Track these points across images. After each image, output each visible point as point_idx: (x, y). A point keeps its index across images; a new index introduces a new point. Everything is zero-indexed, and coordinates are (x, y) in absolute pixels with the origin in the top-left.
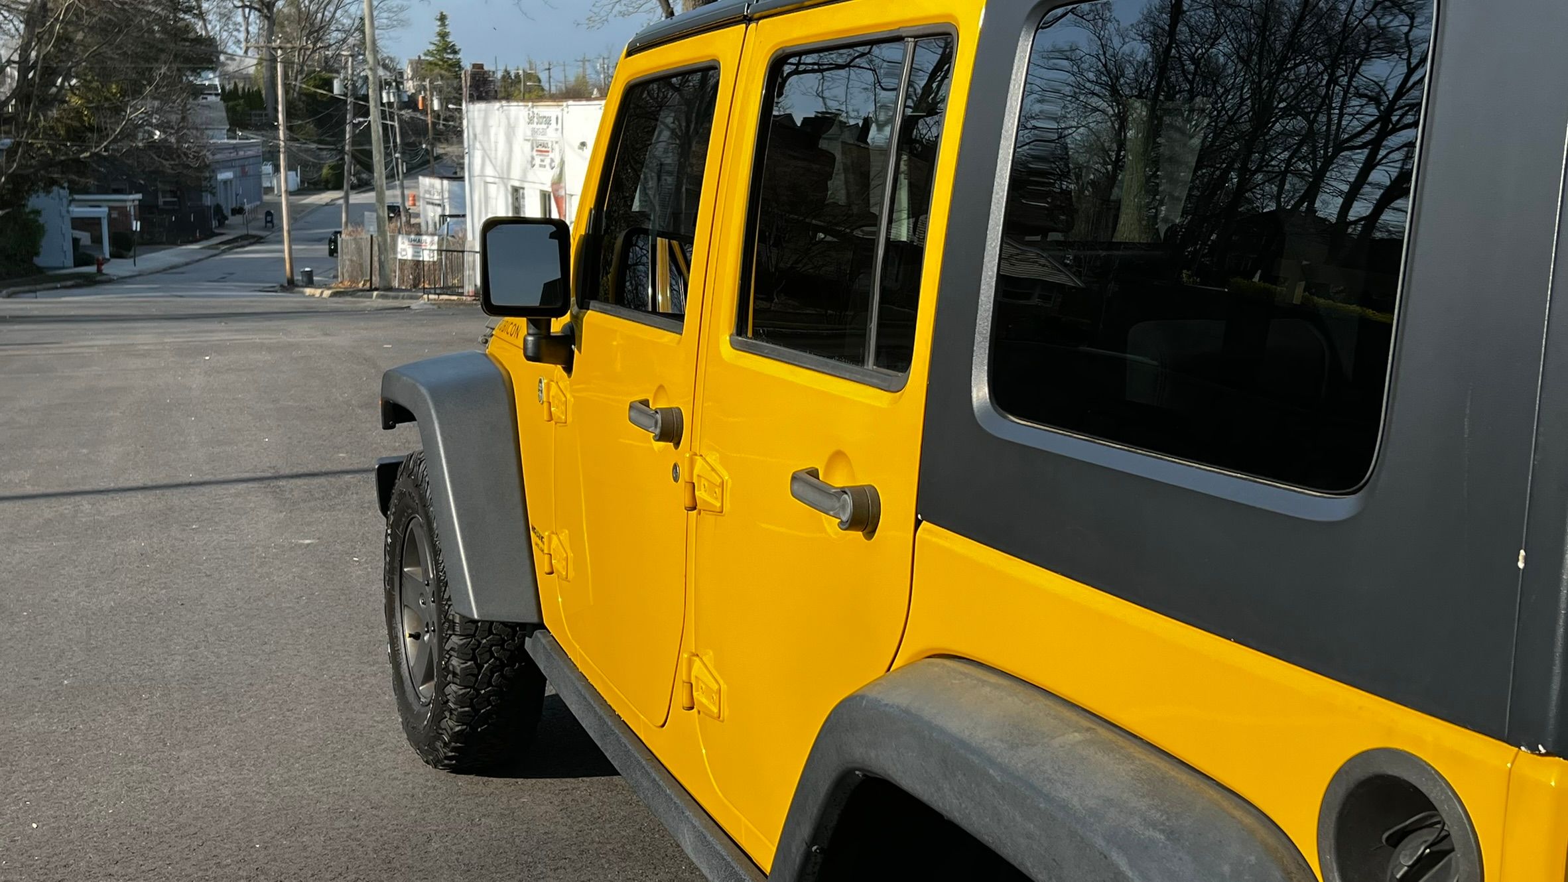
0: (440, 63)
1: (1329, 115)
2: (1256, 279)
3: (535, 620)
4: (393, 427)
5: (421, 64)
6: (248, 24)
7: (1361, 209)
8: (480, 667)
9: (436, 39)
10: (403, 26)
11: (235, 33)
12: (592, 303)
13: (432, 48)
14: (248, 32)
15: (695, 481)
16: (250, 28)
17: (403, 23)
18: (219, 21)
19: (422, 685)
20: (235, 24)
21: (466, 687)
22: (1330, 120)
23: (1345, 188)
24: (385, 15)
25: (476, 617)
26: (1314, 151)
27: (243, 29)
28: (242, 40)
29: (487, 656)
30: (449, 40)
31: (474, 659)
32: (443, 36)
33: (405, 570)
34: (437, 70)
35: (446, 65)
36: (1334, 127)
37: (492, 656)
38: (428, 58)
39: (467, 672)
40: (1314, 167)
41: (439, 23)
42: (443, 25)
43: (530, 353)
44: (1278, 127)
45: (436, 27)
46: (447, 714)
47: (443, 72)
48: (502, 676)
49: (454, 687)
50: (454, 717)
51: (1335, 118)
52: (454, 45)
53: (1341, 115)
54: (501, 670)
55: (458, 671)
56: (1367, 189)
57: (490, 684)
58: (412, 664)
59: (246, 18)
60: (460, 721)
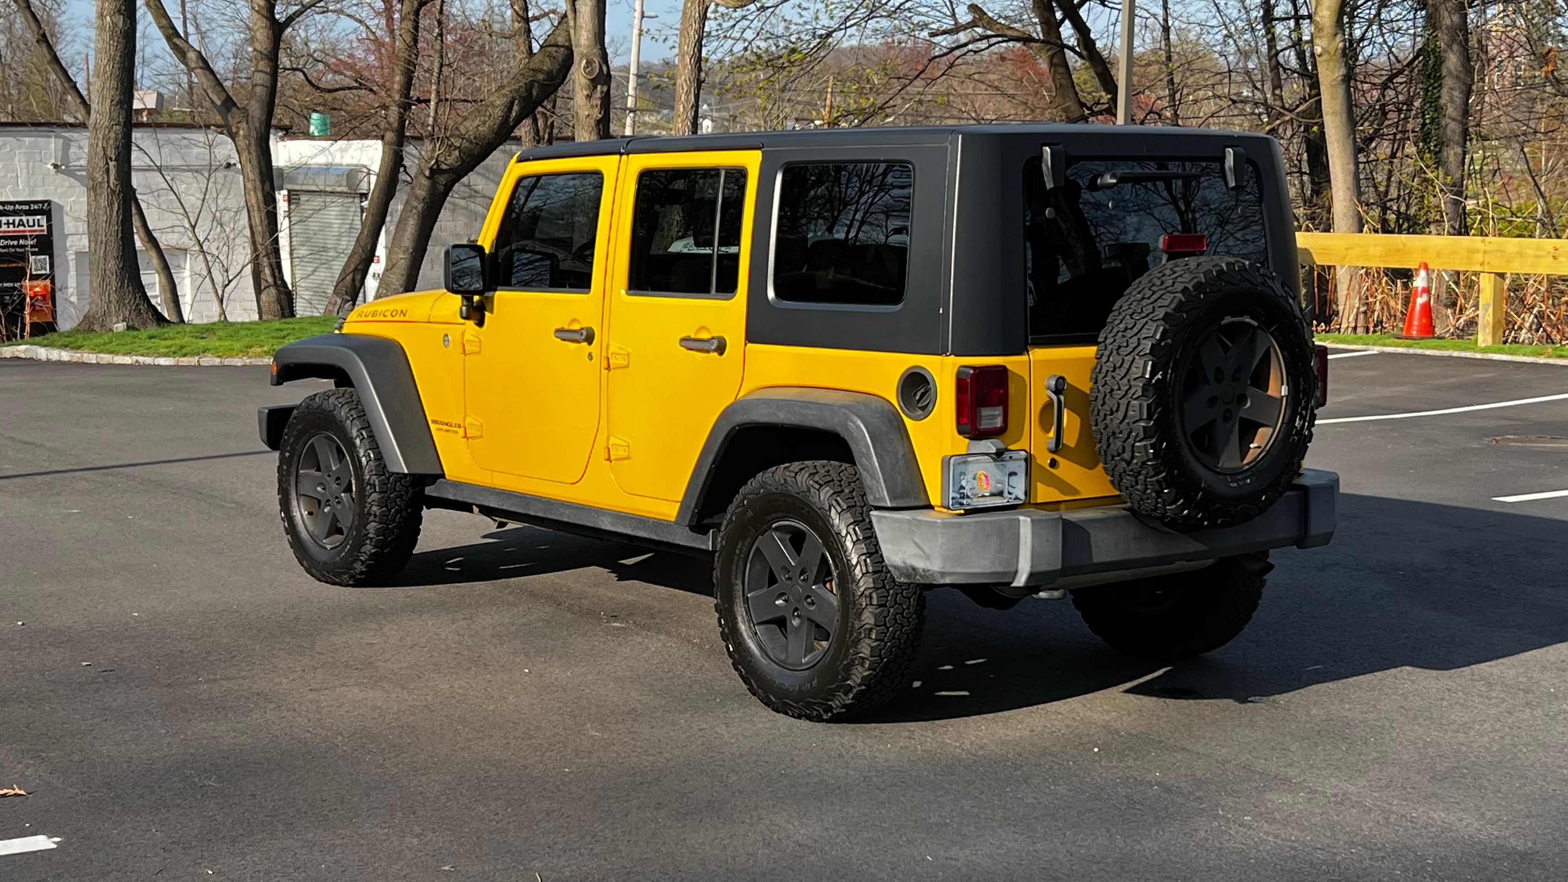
1: (840, 188)
2: (804, 270)
3: (440, 472)
4: (281, 384)
7: (852, 235)
8: (390, 511)
12: (499, 288)
15: (610, 356)
19: (326, 538)
21: (381, 523)
22: (840, 191)
23: (848, 222)
25: (406, 471)
26: (832, 206)
29: (394, 504)
31: (386, 506)
33: (301, 472)
36: (843, 195)
37: (396, 504)
39: (383, 515)
40: (833, 215)
43: (464, 315)
44: (812, 193)
46: (368, 542)
48: (401, 516)
49: (374, 524)
50: (373, 543)
51: (843, 190)
53: (847, 188)
54: (401, 513)
55: (378, 513)
56: (855, 222)
57: (394, 522)
58: (311, 528)
60: (375, 547)
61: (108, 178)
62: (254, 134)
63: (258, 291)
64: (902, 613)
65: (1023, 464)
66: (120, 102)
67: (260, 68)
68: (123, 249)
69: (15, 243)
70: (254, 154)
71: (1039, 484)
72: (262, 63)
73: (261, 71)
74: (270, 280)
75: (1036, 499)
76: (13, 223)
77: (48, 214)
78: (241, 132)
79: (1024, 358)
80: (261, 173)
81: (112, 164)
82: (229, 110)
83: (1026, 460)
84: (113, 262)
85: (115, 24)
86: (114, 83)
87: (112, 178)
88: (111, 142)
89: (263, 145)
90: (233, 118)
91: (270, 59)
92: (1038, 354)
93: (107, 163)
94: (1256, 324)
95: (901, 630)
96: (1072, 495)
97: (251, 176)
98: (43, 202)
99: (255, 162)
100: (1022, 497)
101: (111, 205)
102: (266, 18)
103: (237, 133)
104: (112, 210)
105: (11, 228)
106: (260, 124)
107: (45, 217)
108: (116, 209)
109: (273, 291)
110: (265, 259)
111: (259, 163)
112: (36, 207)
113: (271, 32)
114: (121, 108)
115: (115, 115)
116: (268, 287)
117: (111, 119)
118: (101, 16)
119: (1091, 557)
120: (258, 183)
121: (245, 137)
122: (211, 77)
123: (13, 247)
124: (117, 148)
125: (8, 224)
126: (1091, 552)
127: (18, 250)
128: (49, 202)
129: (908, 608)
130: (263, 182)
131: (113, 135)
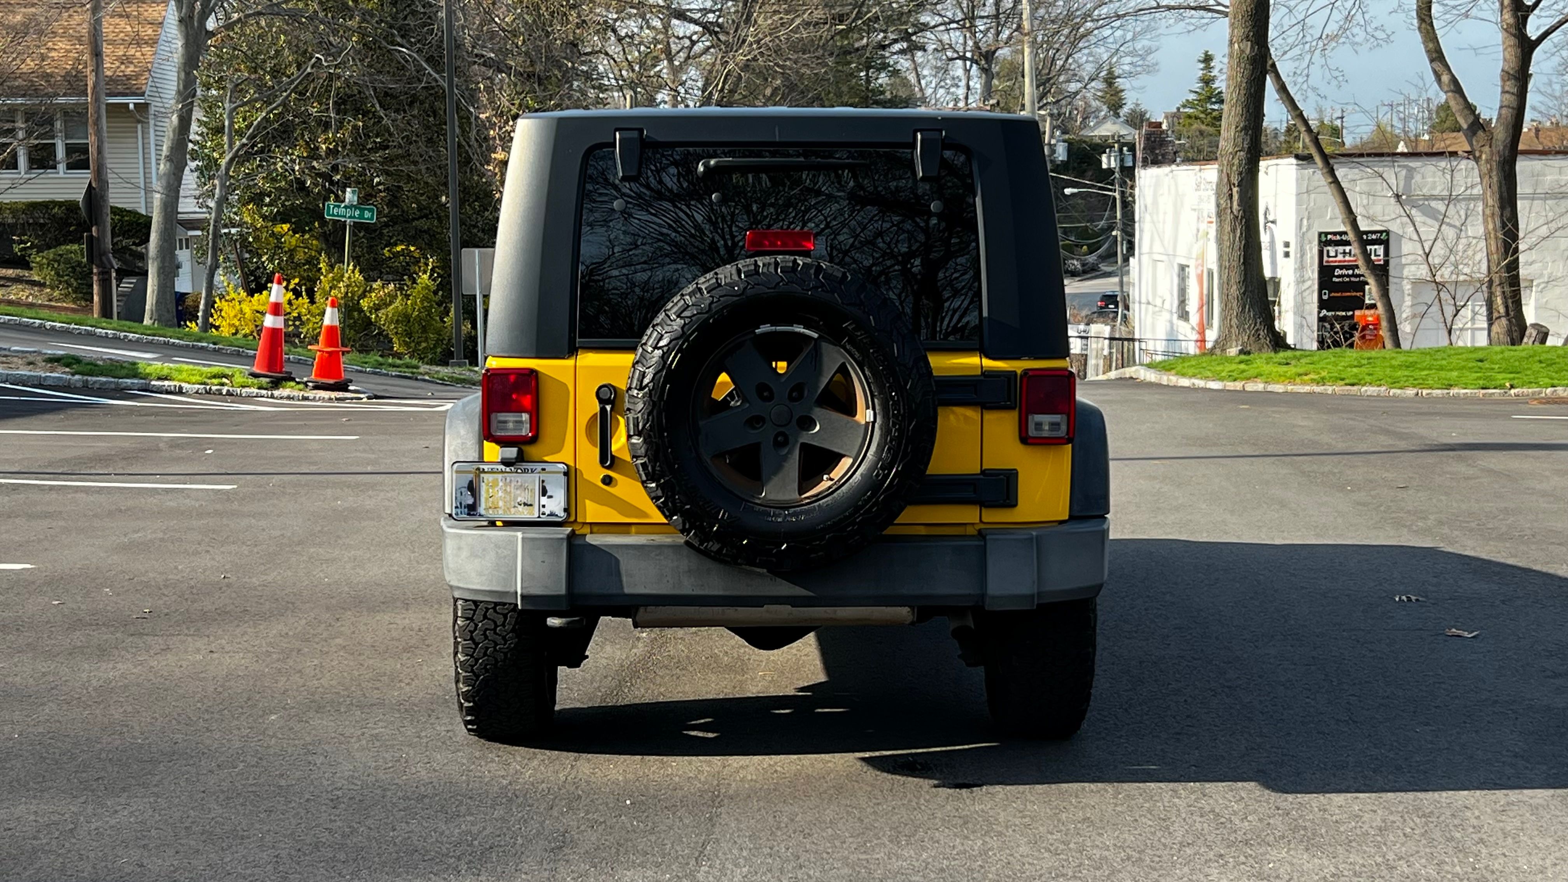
0: (1202, 116)
5: (1179, 118)
6: (969, 79)
9: (1197, 86)
10: (1148, 72)
11: (953, 90)
13: (1192, 97)
14: (968, 88)
16: (971, 83)
17: (1150, 69)
18: (935, 76)
20: (953, 78)
24: (1128, 60)
27: (963, 83)
28: (961, 97)
30: (1214, 86)
32: (1207, 81)
34: (1196, 125)
35: (1209, 119)
38: (1187, 110)
41: (1202, 66)
42: (1208, 68)
45: (1198, 71)
47: (1203, 127)
52: (1221, 92)
59: (967, 71)
61: (1231, 203)
62: (1496, 158)
63: (1491, 321)
64: (495, 630)
65: (563, 479)
66: (1245, 128)
67: (1507, 88)
68: (1245, 275)
69: (1350, 272)
70: (1495, 179)
71: (587, 502)
72: (1508, 83)
73: (1507, 92)
74: (1502, 310)
75: (585, 518)
76: (1350, 253)
77: (1386, 243)
78: (1484, 157)
79: (570, 362)
80: (1501, 198)
81: (1235, 190)
82: (1474, 134)
83: (566, 474)
84: (1235, 287)
85: (1242, 51)
86: (1239, 109)
87: (1235, 204)
88: (1235, 168)
89: (1507, 168)
90: (1478, 142)
91: (1516, 79)
92: (589, 359)
93: (1231, 189)
94: (816, 335)
95: (495, 647)
96: (636, 517)
97: (1490, 202)
98: (1381, 232)
99: (1495, 188)
100: (562, 514)
101: (1234, 231)
102: (1514, 36)
103: (1480, 157)
104: (1235, 237)
105: (1347, 258)
106: (1505, 147)
107: (1382, 247)
108: (1238, 235)
109: (1504, 321)
110: (1499, 289)
111: (1500, 187)
112: (1374, 237)
113: (1519, 50)
114: (1246, 134)
115: (1240, 140)
116: (1499, 317)
117: (1235, 145)
118: (1231, 43)
119: (622, 588)
120: (1497, 209)
121: (1487, 161)
122: (1461, 100)
123: (1348, 276)
124: (1240, 173)
125: (1344, 253)
126: (621, 581)
127: (1353, 279)
128: (1388, 232)
129: (503, 625)
130: (1502, 208)
131: (1236, 162)
